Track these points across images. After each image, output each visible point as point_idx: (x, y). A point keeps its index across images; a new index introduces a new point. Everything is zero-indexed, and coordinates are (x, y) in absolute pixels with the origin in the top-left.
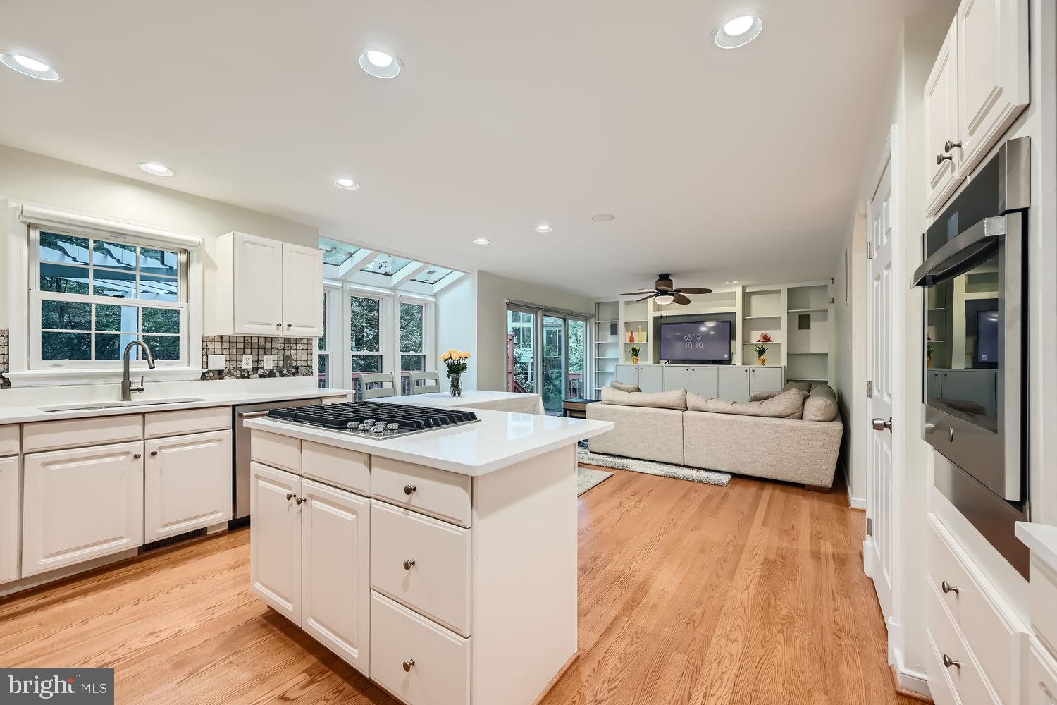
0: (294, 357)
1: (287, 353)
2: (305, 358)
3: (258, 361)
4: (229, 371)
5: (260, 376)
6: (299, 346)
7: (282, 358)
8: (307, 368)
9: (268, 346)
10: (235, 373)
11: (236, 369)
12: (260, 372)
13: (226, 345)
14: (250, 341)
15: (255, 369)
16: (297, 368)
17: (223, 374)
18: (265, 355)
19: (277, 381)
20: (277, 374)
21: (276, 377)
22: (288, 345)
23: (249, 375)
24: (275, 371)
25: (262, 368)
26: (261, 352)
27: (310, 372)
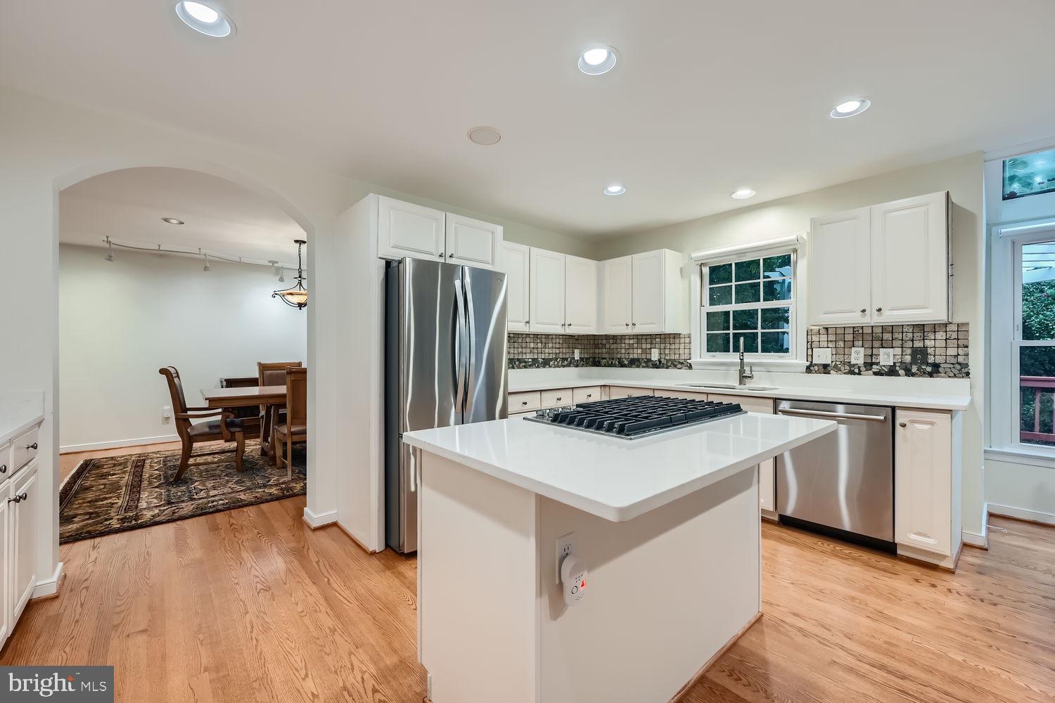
0: (930, 351)
1: (918, 344)
2: (951, 351)
3: (872, 356)
4: (836, 366)
5: (875, 374)
6: (941, 335)
7: (909, 351)
8: (958, 367)
10: (842, 368)
11: (844, 363)
12: (875, 368)
13: (832, 338)
14: (861, 331)
15: (869, 365)
16: (936, 366)
17: (829, 368)
18: (882, 347)
19: (902, 381)
20: (902, 372)
21: (899, 375)
22: (920, 334)
23: (860, 371)
24: (898, 368)
25: (877, 364)
26: (877, 344)
27: (962, 371)
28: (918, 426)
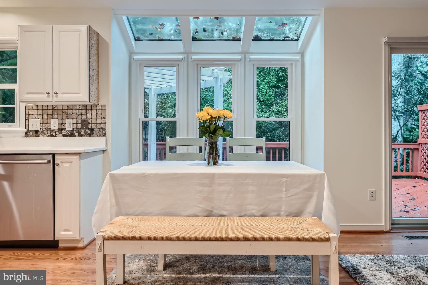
0: (90, 121)
1: (84, 117)
2: (99, 121)
3: (62, 124)
4: (43, 132)
5: (64, 136)
6: (94, 112)
7: (80, 121)
8: (101, 130)
9: (70, 112)
10: (46, 133)
11: (47, 129)
12: (64, 132)
13: (40, 112)
14: (56, 108)
15: (61, 130)
16: (92, 130)
17: (39, 133)
18: (67, 119)
19: (77, 140)
20: (77, 134)
21: (75, 136)
22: (85, 111)
23: (56, 134)
24: (75, 132)
25: (65, 129)
26: (64, 116)
27: (103, 133)
28: (65, 164)
